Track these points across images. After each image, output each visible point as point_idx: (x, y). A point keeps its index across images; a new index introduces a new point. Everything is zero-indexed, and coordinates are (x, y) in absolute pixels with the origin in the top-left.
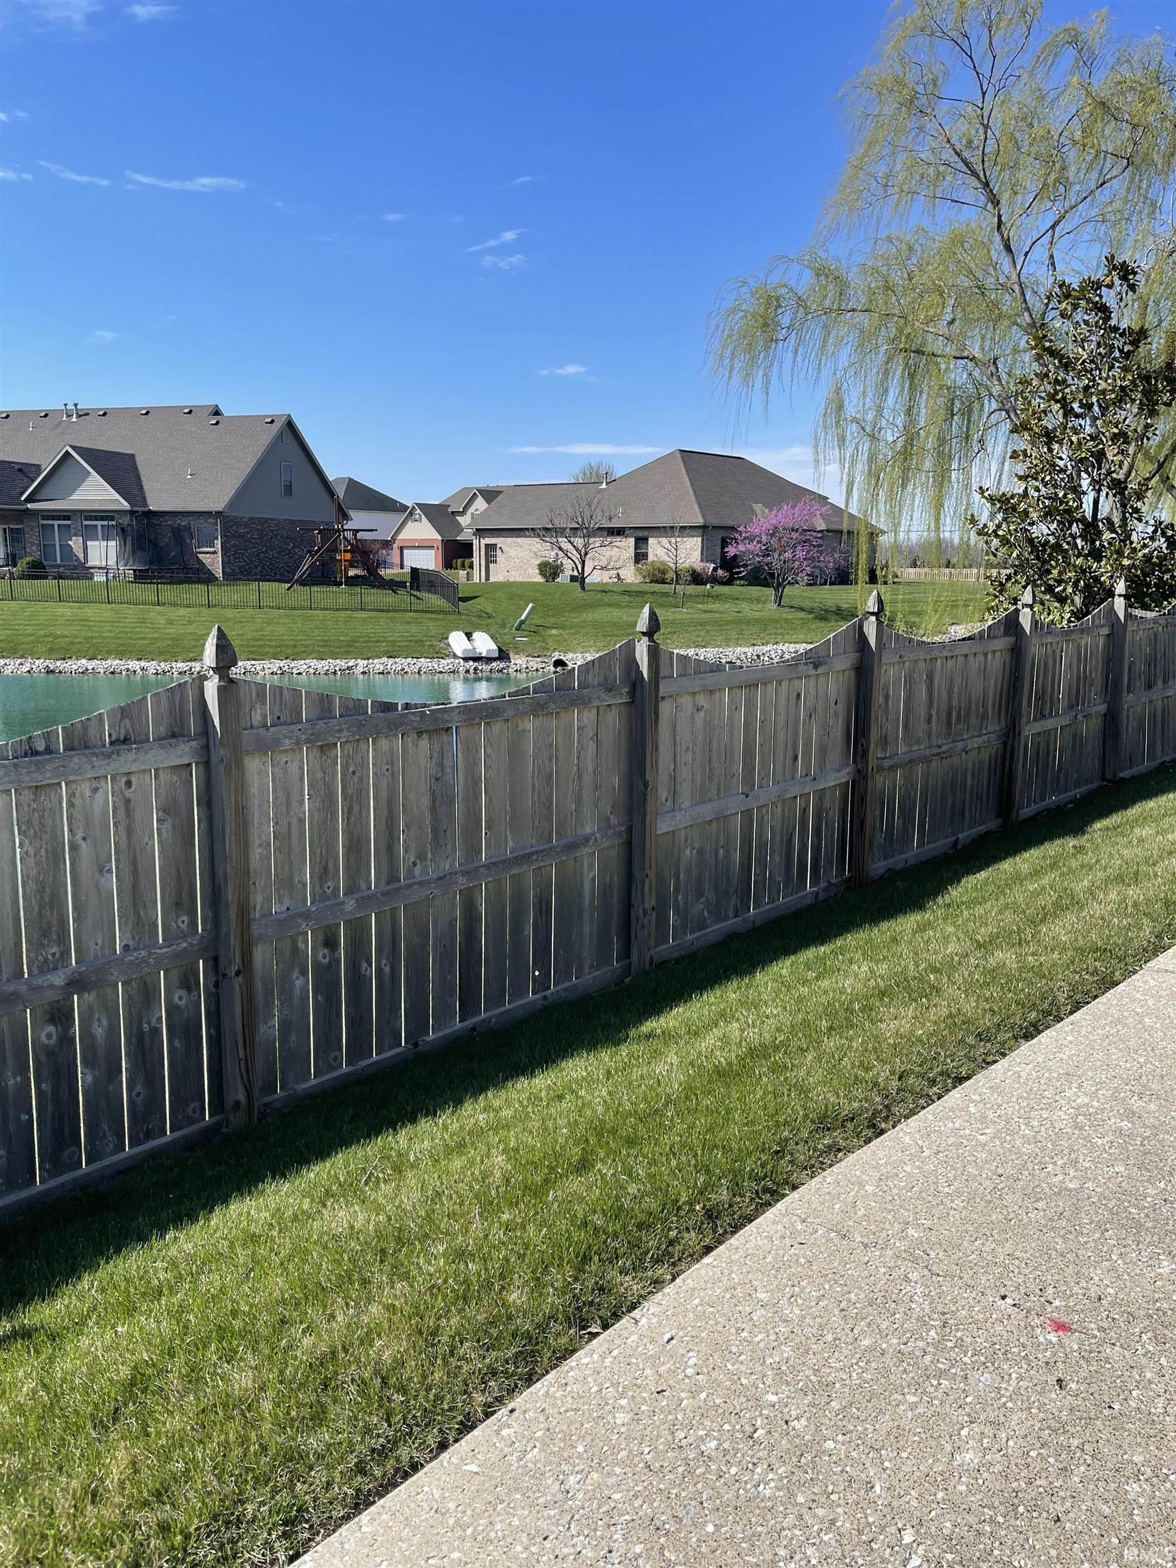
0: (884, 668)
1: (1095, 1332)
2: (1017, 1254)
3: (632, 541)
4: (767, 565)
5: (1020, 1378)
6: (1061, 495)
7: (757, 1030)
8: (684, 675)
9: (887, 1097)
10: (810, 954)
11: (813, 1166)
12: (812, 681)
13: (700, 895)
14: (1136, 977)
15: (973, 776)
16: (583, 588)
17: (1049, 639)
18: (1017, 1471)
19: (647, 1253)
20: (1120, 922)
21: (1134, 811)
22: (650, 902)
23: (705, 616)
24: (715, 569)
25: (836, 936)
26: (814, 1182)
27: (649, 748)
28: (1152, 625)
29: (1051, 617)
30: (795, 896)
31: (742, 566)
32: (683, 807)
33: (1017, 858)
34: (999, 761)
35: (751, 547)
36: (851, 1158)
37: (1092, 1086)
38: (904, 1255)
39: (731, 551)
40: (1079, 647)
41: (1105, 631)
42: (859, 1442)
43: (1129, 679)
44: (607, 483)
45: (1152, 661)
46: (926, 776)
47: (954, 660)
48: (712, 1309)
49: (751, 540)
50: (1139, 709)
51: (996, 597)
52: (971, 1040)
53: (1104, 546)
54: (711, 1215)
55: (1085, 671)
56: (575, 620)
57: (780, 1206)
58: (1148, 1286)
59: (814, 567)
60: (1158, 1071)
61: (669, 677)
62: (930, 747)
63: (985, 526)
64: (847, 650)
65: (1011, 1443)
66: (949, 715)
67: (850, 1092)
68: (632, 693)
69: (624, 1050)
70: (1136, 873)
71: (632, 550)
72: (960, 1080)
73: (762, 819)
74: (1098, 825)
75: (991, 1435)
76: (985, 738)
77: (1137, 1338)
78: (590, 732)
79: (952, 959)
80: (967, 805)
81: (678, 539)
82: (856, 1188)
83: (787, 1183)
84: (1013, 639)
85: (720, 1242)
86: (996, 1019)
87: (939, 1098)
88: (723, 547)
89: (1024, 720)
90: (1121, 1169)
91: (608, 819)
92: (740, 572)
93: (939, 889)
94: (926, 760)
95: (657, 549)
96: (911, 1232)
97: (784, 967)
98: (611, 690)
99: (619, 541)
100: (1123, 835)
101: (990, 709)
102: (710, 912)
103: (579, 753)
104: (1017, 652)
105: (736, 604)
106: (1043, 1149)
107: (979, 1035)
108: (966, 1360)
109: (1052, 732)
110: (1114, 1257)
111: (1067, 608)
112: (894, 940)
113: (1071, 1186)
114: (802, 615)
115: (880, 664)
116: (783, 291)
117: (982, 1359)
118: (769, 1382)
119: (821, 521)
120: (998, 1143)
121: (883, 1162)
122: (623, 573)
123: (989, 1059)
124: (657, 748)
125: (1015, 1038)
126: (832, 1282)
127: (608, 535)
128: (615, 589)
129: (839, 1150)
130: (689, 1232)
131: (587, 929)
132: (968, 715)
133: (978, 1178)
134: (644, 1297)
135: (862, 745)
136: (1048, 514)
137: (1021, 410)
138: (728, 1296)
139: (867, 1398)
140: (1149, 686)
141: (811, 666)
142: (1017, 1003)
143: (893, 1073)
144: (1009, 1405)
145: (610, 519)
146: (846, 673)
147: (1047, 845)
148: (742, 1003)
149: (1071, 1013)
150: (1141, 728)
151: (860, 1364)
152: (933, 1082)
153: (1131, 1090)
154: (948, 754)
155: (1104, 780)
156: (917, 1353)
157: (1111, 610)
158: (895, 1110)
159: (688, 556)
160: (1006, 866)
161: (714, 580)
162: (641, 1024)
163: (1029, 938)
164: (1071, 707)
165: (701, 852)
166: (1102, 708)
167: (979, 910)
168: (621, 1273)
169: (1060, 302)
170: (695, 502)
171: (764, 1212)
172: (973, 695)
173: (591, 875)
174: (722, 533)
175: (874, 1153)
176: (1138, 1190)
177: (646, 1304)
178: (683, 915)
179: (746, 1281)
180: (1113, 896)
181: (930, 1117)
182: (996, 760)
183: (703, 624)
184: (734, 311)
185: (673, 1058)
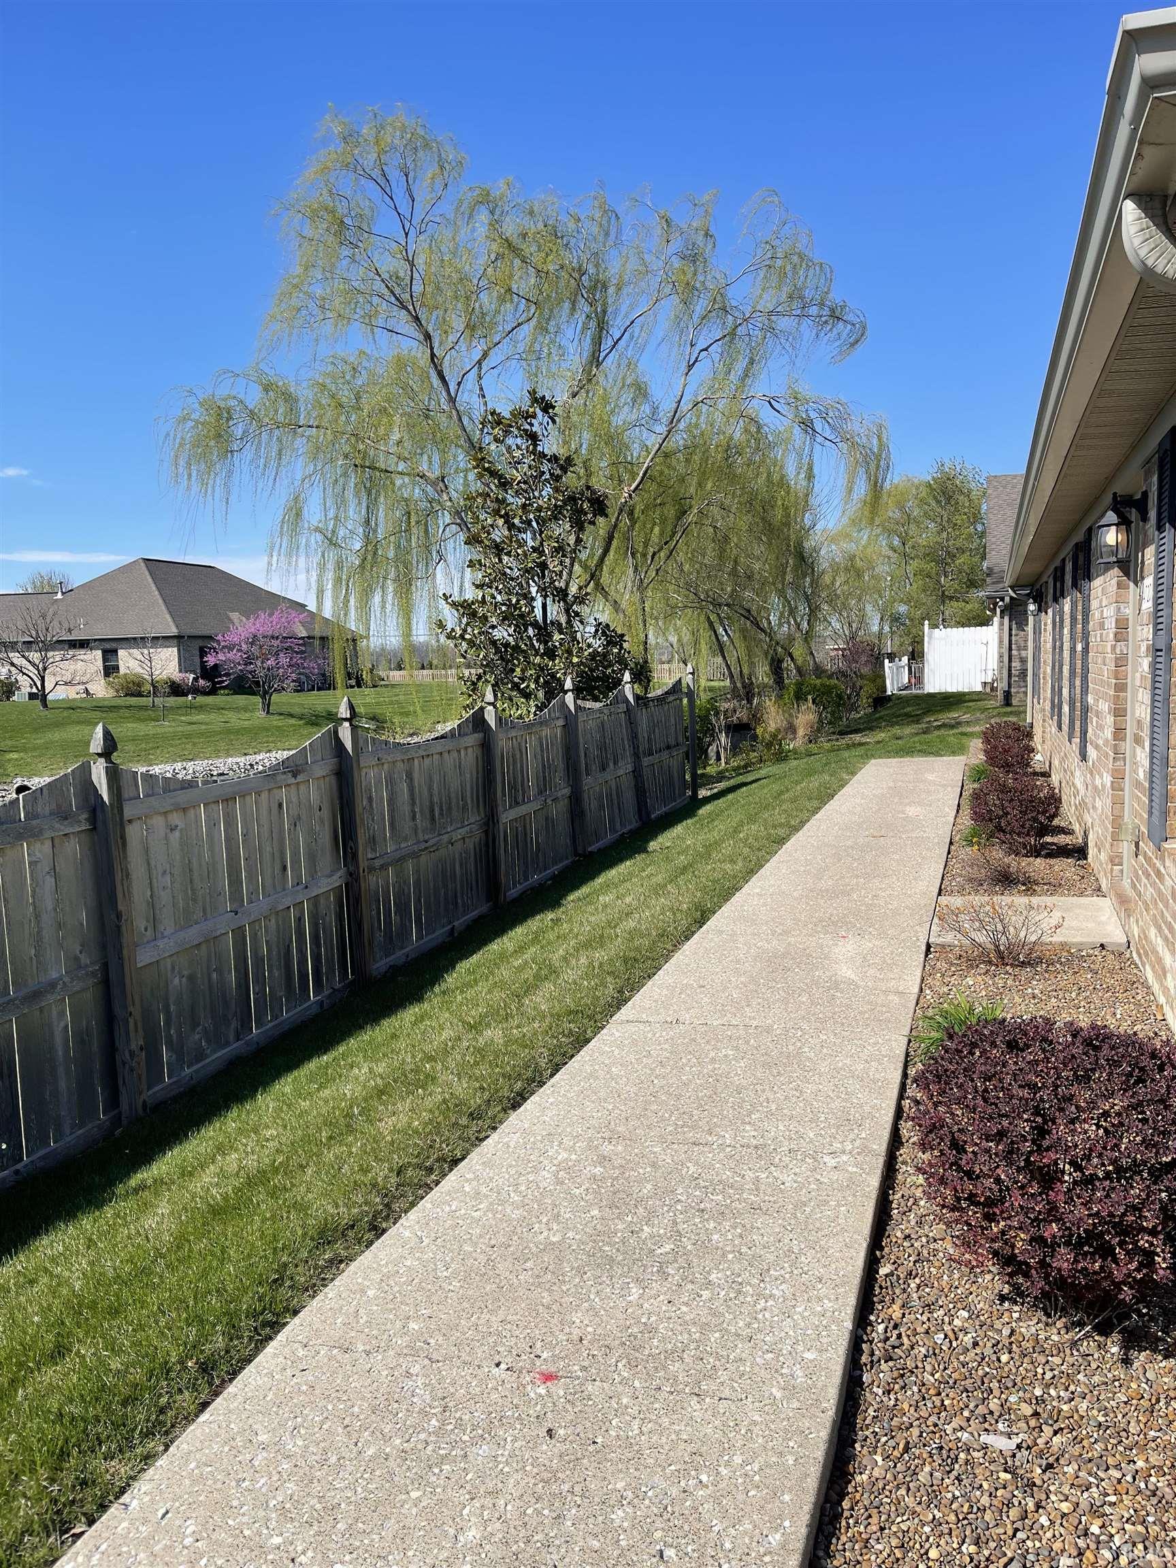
0: (364, 771)
1: (579, 1373)
2: (509, 1318)
3: (99, 653)
4: (250, 673)
5: (515, 1440)
6: (514, 601)
7: (256, 1157)
8: (153, 795)
9: (386, 1195)
10: (313, 1065)
11: (315, 1285)
12: (293, 789)
13: (195, 1024)
14: (605, 1031)
15: (461, 865)
16: (45, 705)
17: (513, 733)
18: (516, 1533)
19: (133, 1430)
20: (589, 983)
21: (600, 880)
22: (137, 1041)
23: (189, 728)
24: (195, 679)
25: (338, 1043)
26: (315, 1302)
27: (118, 877)
28: (598, 715)
29: (519, 712)
30: (299, 1009)
31: (224, 675)
32: (166, 933)
33: (504, 938)
34: (483, 849)
35: (230, 655)
36: (353, 1266)
37: (570, 1141)
38: (405, 1351)
39: (211, 660)
40: (540, 738)
41: (561, 722)
42: (366, 1555)
43: (586, 766)
44: (63, 593)
45: (603, 747)
46: (417, 872)
47: (430, 758)
48: (210, 1469)
49: (230, 649)
50: (597, 789)
51: (470, 696)
52: (464, 1121)
53: (556, 646)
54: (205, 1368)
55: (548, 760)
56: (38, 741)
57: (281, 1337)
58: (620, 1316)
59: (299, 674)
60: (624, 1115)
61: (135, 799)
62: (418, 842)
63: (453, 630)
64: (324, 757)
65: (509, 1507)
66: (432, 811)
67: (349, 1199)
68: (93, 819)
69: (109, 1211)
70: (602, 936)
71: (100, 663)
72: (455, 1162)
73: (256, 934)
74: (571, 897)
75: (491, 1506)
76: (468, 828)
77: (614, 1368)
78: (45, 866)
79: (447, 1045)
80: (459, 895)
81: (151, 650)
82: (358, 1296)
83: (288, 1310)
84: (481, 735)
85: (217, 1394)
86: (486, 1095)
87: (437, 1185)
88: (202, 657)
89: (500, 809)
90: (595, 1212)
91: (77, 959)
92: (223, 682)
93: (436, 977)
94: (415, 855)
95: (129, 661)
96: (413, 1326)
97: (285, 1085)
98: (66, 818)
99: (82, 654)
100: (590, 903)
101: (469, 802)
102: (209, 1041)
103: (34, 891)
104: (486, 746)
105: (222, 714)
106: (529, 1212)
107: (471, 1114)
108: (466, 1438)
109: (527, 817)
110: (592, 1297)
111: (531, 702)
112: (394, 1036)
113: (554, 1239)
114: (293, 721)
115: (360, 769)
116: (233, 403)
117: (480, 1432)
118: (273, 1524)
119: (301, 628)
120: (490, 1216)
121: (384, 1262)
122: (92, 688)
123: (482, 1135)
124: (128, 875)
125: (505, 1110)
126: (335, 1401)
127: (70, 648)
128: (83, 705)
129: (341, 1262)
130: (182, 1392)
131: (62, 1084)
132: (450, 809)
133: (474, 1255)
134: (133, 1478)
135: (351, 848)
136: (505, 618)
137: (471, 523)
138: (226, 1449)
139: (373, 1508)
140: (603, 768)
141: (290, 775)
142: (504, 1076)
143: (391, 1170)
144: (506, 1469)
145: (70, 631)
146: (327, 779)
147: (530, 922)
148: (240, 1131)
149: (552, 1076)
150: (601, 807)
151: (365, 1476)
152: (430, 1170)
153: (602, 1138)
154: (435, 848)
155: (576, 856)
156: (419, 1447)
157: (563, 704)
158: (395, 1206)
159: (163, 668)
160: (495, 946)
161: (196, 691)
162: (129, 1178)
163: (514, 1013)
164: (540, 792)
165: (191, 978)
166: (567, 791)
167: (470, 993)
168: (105, 1459)
169: (493, 429)
170: (165, 611)
171: (264, 1347)
172: (452, 790)
173: (62, 1024)
174: (200, 643)
175: (376, 1256)
176: (610, 1228)
177: (136, 1484)
178: (178, 1049)
179: (246, 1427)
180: (583, 960)
181: (429, 1206)
182: (481, 850)
183: (188, 736)
184: (185, 419)
185: (164, 1209)
